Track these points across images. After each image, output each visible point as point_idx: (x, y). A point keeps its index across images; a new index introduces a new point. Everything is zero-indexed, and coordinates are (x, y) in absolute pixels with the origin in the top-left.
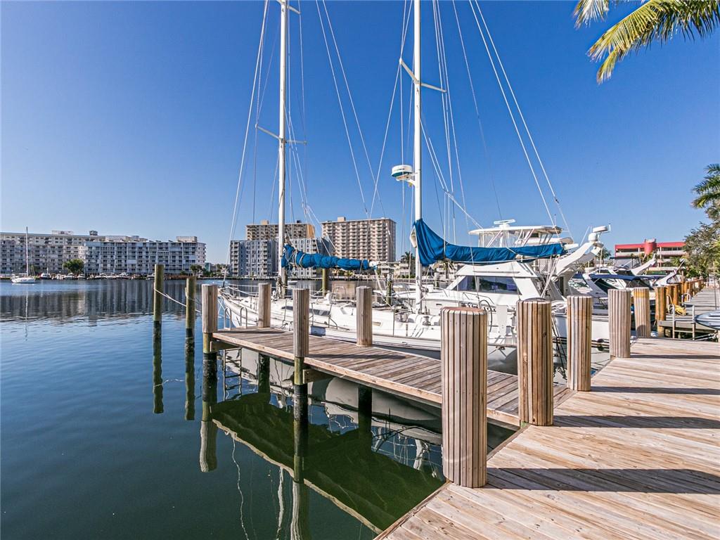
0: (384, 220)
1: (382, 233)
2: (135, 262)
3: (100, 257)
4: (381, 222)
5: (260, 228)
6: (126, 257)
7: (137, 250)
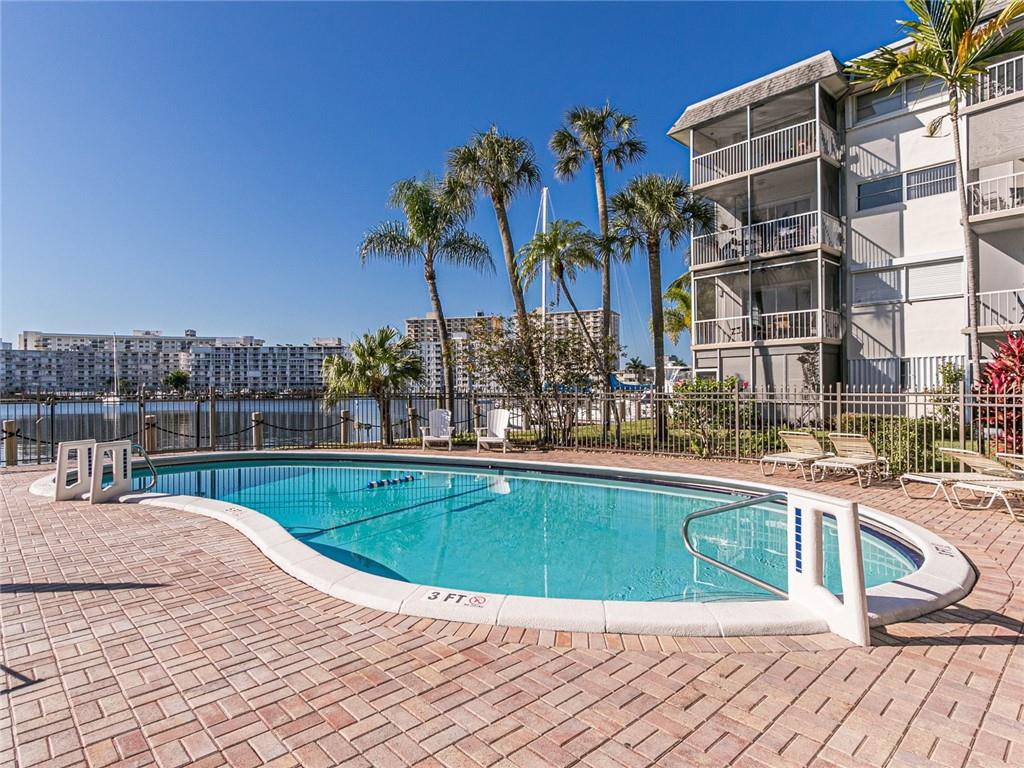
1: (599, 330)
2: (258, 374)
3: (211, 368)
4: (599, 314)
5: (426, 323)
6: (245, 367)
7: (260, 357)
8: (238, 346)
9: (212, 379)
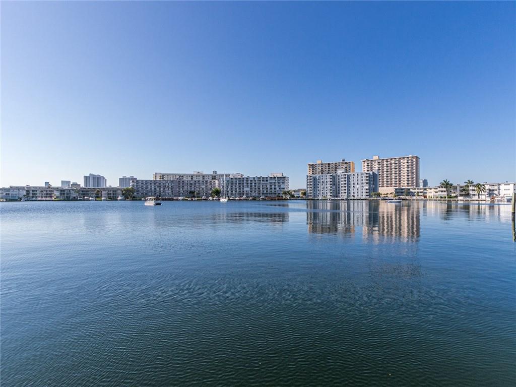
0: (412, 157)
1: (410, 166)
2: (248, 189)
3: (229, 187)
4: (410, 159)
5: (317, 166)
6: (243, 186)
7: (249, 182)
9: (230, 192)
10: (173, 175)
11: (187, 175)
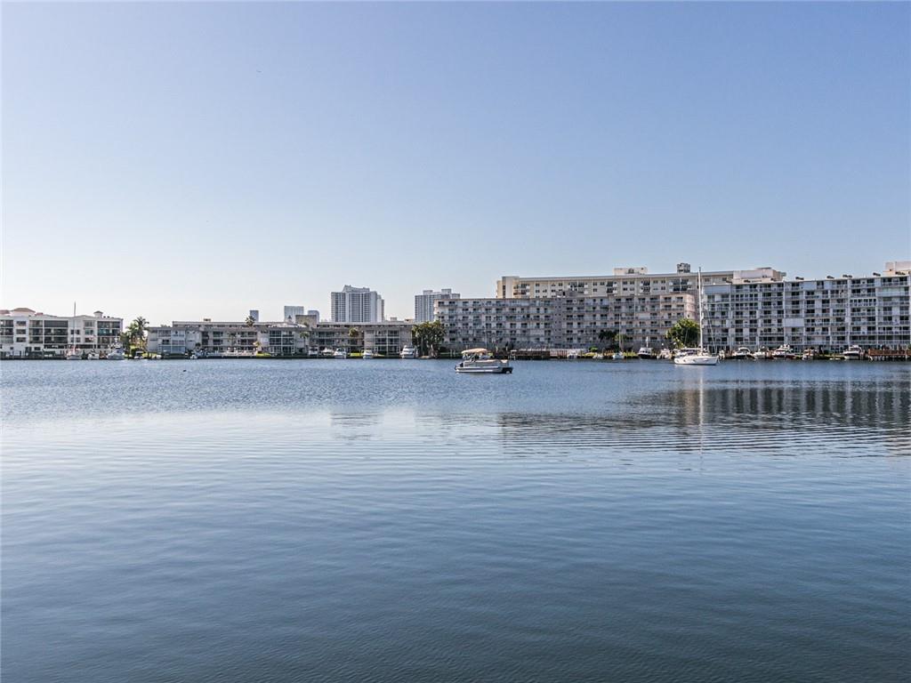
2: (800, 322)
3: (731, 314)
6: (780, 312)
7: (803, 297)
8: (768, 281)
9: (732, 331)
10: (553, 281)
11: (596, 282)
